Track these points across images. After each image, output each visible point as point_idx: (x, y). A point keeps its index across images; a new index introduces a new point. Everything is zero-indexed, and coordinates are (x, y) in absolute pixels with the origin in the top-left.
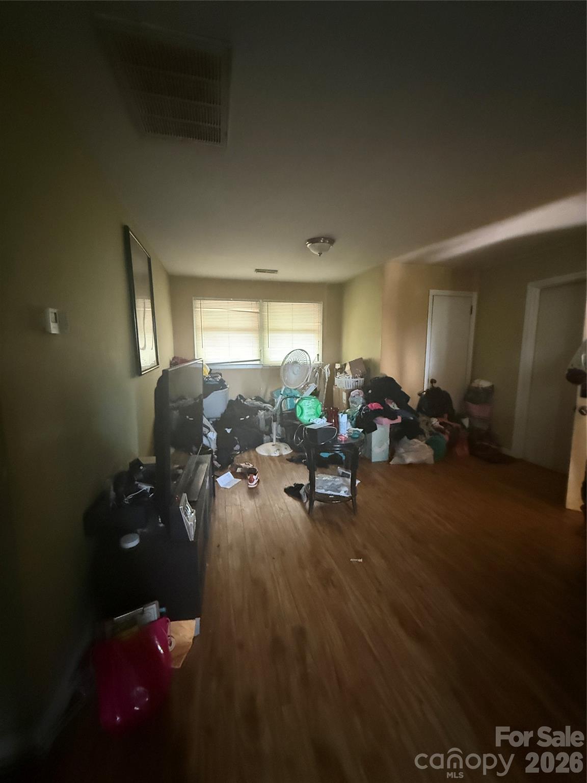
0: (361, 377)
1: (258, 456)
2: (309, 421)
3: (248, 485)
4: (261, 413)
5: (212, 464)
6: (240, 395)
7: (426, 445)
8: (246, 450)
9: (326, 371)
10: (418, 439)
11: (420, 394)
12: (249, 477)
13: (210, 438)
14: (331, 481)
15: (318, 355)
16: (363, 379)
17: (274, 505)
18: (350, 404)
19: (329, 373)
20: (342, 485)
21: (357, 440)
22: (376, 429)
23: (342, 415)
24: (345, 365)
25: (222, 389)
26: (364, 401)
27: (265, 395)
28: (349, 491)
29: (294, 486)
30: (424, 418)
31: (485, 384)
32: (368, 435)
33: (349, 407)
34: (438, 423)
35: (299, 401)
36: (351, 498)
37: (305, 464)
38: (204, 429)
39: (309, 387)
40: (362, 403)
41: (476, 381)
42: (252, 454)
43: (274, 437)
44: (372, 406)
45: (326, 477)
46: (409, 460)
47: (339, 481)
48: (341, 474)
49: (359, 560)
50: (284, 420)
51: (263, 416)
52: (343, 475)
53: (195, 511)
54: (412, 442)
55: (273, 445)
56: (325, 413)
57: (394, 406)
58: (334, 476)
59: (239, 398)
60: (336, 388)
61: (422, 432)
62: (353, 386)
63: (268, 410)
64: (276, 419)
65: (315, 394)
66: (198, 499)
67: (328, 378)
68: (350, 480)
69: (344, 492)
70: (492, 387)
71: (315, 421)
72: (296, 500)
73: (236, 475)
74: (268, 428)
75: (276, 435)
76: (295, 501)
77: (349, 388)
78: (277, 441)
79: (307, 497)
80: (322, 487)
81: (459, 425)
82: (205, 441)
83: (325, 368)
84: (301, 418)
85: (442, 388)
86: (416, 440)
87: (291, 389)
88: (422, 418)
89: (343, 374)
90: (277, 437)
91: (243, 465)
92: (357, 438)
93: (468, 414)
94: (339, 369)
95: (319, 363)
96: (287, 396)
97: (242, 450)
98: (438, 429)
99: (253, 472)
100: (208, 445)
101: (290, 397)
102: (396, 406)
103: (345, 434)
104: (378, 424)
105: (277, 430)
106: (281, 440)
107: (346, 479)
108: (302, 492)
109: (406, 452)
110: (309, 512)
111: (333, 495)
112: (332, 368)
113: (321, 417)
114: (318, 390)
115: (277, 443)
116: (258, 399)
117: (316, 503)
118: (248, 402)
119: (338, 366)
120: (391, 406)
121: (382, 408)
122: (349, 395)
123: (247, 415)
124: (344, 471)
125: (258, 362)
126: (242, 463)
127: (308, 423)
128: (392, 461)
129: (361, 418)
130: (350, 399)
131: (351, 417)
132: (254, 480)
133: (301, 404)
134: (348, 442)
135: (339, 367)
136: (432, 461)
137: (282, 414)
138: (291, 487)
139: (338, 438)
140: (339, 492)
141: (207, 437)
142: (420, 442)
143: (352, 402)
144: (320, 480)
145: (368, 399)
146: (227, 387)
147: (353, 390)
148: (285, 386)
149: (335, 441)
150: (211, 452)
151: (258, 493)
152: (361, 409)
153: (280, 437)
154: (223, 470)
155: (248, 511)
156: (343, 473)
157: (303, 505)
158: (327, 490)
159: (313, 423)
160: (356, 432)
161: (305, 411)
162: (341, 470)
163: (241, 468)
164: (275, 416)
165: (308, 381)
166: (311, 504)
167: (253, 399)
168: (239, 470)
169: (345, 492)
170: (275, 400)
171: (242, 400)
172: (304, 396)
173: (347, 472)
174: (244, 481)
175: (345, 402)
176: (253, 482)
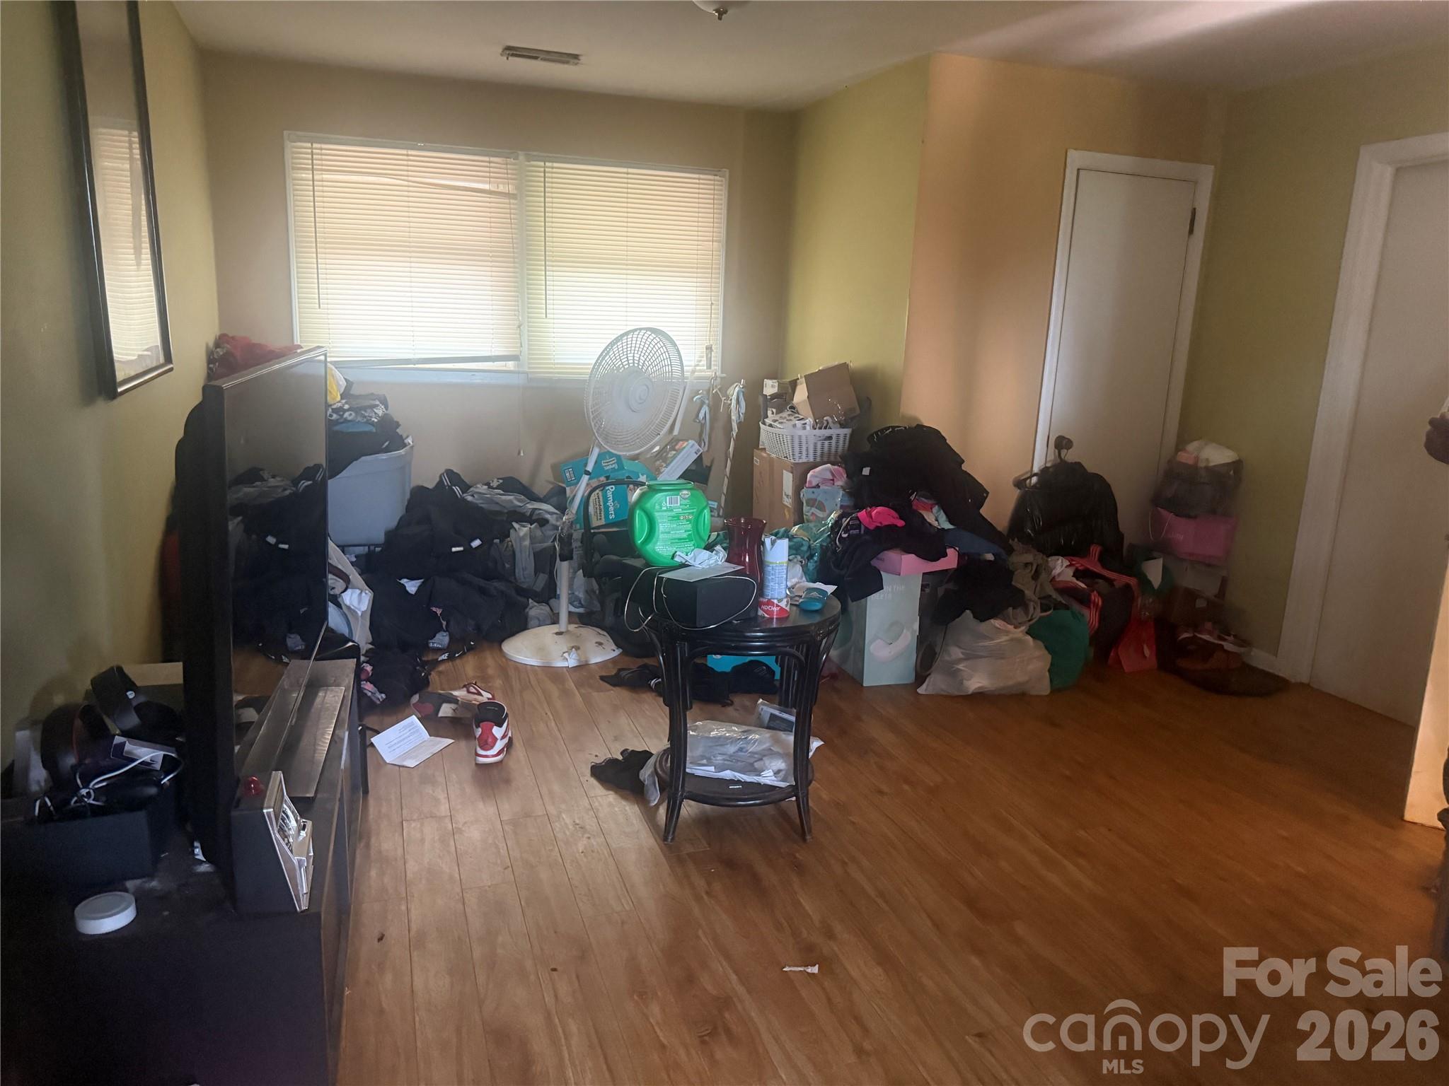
0: (842, 426)
1: (509, 668)
2: (673, 557)
3: (478, 755)
4: (522, 531)
5: (359, 692)
6: (450, 473)
7: (1029, 638)
8: (470, 649)
9: (734, 402)
10: (1005, 620)
11: (1019, 483)
12: (479, 732)
13: (349, 608)
14: (734, 741)
15: (709, 348)
16: (847, 431)
17: (559, 816)
18: (805, 508)
19: (743, 410)
20: (769, 753)
21: (817, 619)
22: (883, 589)
23: (773, 543)
24: (794, 384)
25: (387, 450)
26: (848, 502)
27: (534, 474)
28: (787, 771)
29: (620, 758)
30: (1029, 558)
31: (1216, 455)
32: (853, 606)
33: (800, 519)
34: (1070, 572)
35: (642, 496)
36: (794, 790)
37: (659, 691)
38: (332, 580)
39: (679, 451)
40: (842, 507)
41: (1192, 447)
42: (490, 659)
43: (564, 608)
44: (869, 515)
45: (718, 730)
46: (976, 681)
47: (759, 739)
48: (766, 718)
49: (810, 970)
50: (597, 556)
51: (527, 543)
52: (773, 724)
53: (309, 824)
54: (985, 627)
55: (557, 634)
56: (725, 535)
57: (937, 518)
58: (745, 728)
59: (447, 482)
60: (762, 458)
61: (1018, 599)
62: (815, 451)
63: (543, 522)
64: (571, 552)
65: (697, 475)
66: (316, 792)
67: (739, 424)
68: (791, 738)
69: (773, 773)
70: (1237, 465)
71: (689, 559)
72: (624, 797)
73: (434, 725)
74: (543, 579)
75: (571, 603)
76: (624, 803)
77: (804, 460)
78: (570, 622)
79: (662, 790)
80: (709, 759)
81: (1133, 581)
82: (334, 619)
83: (730, 391)
84: (649, 547)
85: (1090, 467)
86: (997, 623)
87: (618, 457)
88: (1022, 557)
89: (785, 414)
90: (572, 609)
91: (460, 694)
92: (816, 611)
93: (1159, 547)
94: (774, 396)
95: (709, 373)
96: (608, 478)
97: (459, 647)
98: (1068, 591)
99: (494, 715)
100: (346, 631)
101: (616, 483)
102: (943, 517)
103: (780, 600)
104: (885, 571)
105: (571, 586)
106: (585, 619)
107: (783, 735)
108: (646, 773)
109: (968, 658)
110: (668, 834)
111: (739, 782)
112: (753, 392)
113: (710, 547)
114: (706, 462)
115: (572, 627)
116: (510, 485)
117: (689, 809)
118: (480, 494)
119: (770, 388)
120: (930, 517)
121: (901, 523)
122: (801, 483)
123: (475, 539)
124: (777, 713)
125: (511, 365)
126: (459, 688)
127: (668, 562)
128: (924, 686)
129: (834, 552)
130: (805, 494)
131: (805, 548)
132: (495, 739)
133: (648, 505)
134: (788, 624)
135: (775, 390)
136: (1044, 688)
137: (589, 535)
138: (612, 762)
139: (760, 612)
140: (758, 772)
141: (339, 605)
142: (1011, 627)
143: (812, 503)
144: (703, 737)
145: (859, 495)
146: (405, 445)
147: (815, 466)
148: (600, 446)
149: (751, 620)
150: (354, 652)
151: (508, 781)
152: (837, 523)
153: (581, 610)
154: (393, 708)
155: (474, 834)
156: (773, 717)
157: (650, 814)
158: (721, 768)
159: (684, 565)
160: (815, 594)
161: (662, 527)
162: (766, 708)
163: (453, 706)
164: (566, 541)
165: (676, 432)
166: (673, 811)
167: (495, 484)
168: (446, 710)
169: (777, 773)
170: (568, 489)
171: (457, 489)
172: (661, 479)
173: (785, 716)
174: (463, 744)
175: (788, 502)
176: (492, 747)
